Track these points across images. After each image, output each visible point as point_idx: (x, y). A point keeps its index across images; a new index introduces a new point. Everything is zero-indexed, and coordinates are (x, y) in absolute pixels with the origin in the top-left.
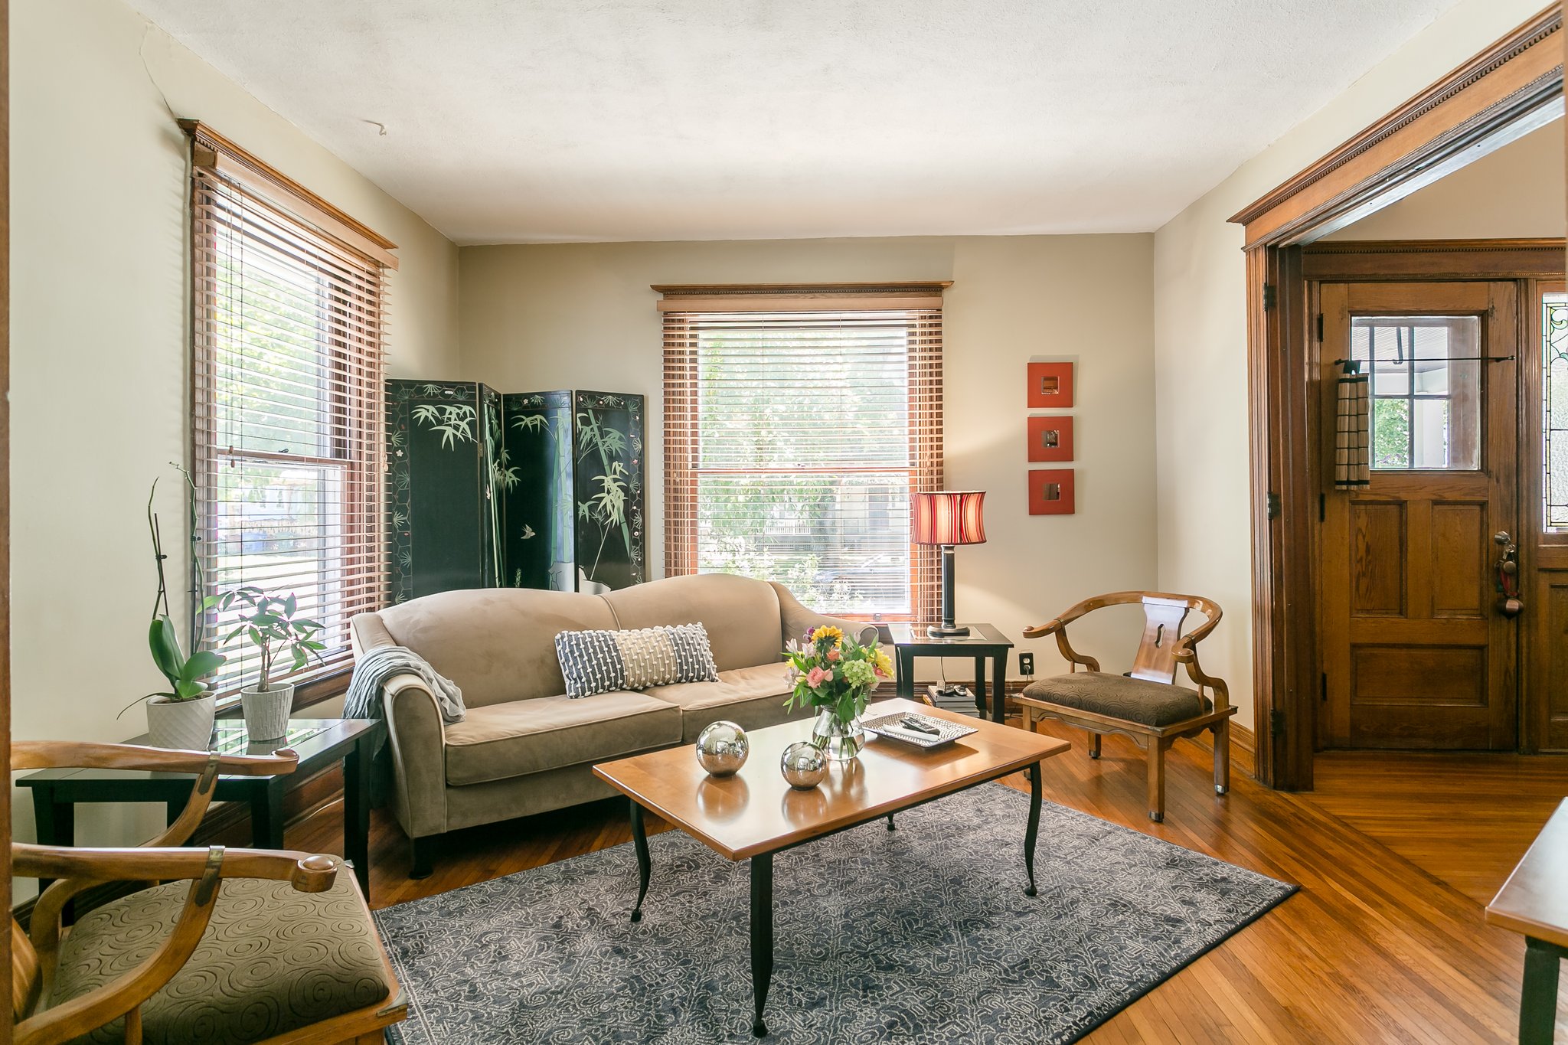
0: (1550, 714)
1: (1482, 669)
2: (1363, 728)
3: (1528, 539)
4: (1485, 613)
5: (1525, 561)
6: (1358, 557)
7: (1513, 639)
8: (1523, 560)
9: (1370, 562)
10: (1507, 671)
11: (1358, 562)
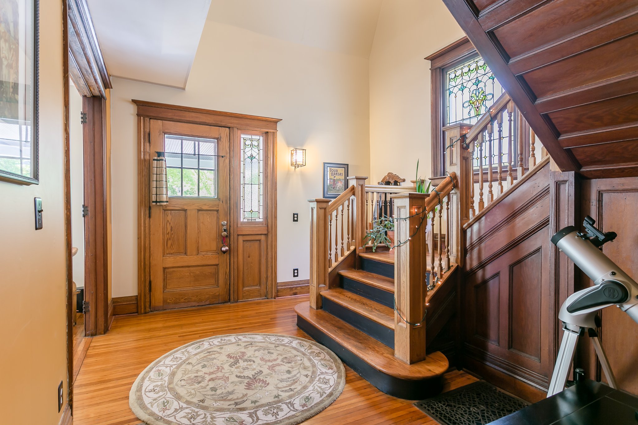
0: (243, 287)
1: (216, 274)
2: (168, 301)
3: (233, 223)
4: (218, 252)
5: (232, 232)
6: (167, 233)
7: (228, 261)
8: (232, 231)
9: (172, 234)
10: (226, 272)
11: (167, 234)
